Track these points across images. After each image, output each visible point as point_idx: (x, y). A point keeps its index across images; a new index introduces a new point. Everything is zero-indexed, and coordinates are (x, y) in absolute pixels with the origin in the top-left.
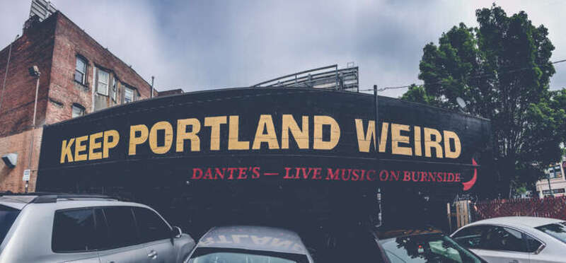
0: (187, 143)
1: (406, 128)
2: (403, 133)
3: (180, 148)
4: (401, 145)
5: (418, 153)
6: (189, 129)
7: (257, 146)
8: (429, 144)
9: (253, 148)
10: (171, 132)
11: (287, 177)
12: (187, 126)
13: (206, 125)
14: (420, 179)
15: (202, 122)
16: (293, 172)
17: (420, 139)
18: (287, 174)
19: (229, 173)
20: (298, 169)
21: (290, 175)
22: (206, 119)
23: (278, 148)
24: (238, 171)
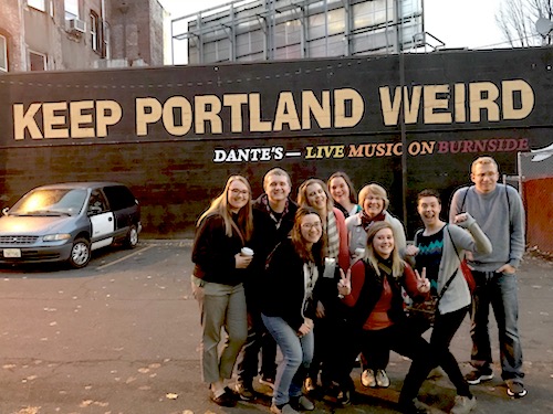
0: (207, 123)
1: (444, 89)
2: (439, 96)
3: (200, 129)
4: (436, 111)
5: (460, 117)
6: (208, 108)
7: (278, 127)
8: (477, 104)
9: (275, 129)
10: (190, 111)
11: (309, 156)
12: (206, 104)
13: (225, 104)
14: (462, 149)
15: (222, 100)
16: (315, 151)
17: (463, 100)
18: (309, 153)
19: (253, 155)
20: (320, 149)
21: (312, 154)
22: (226, 97)
23: (299, 128)
24: (262, 152)
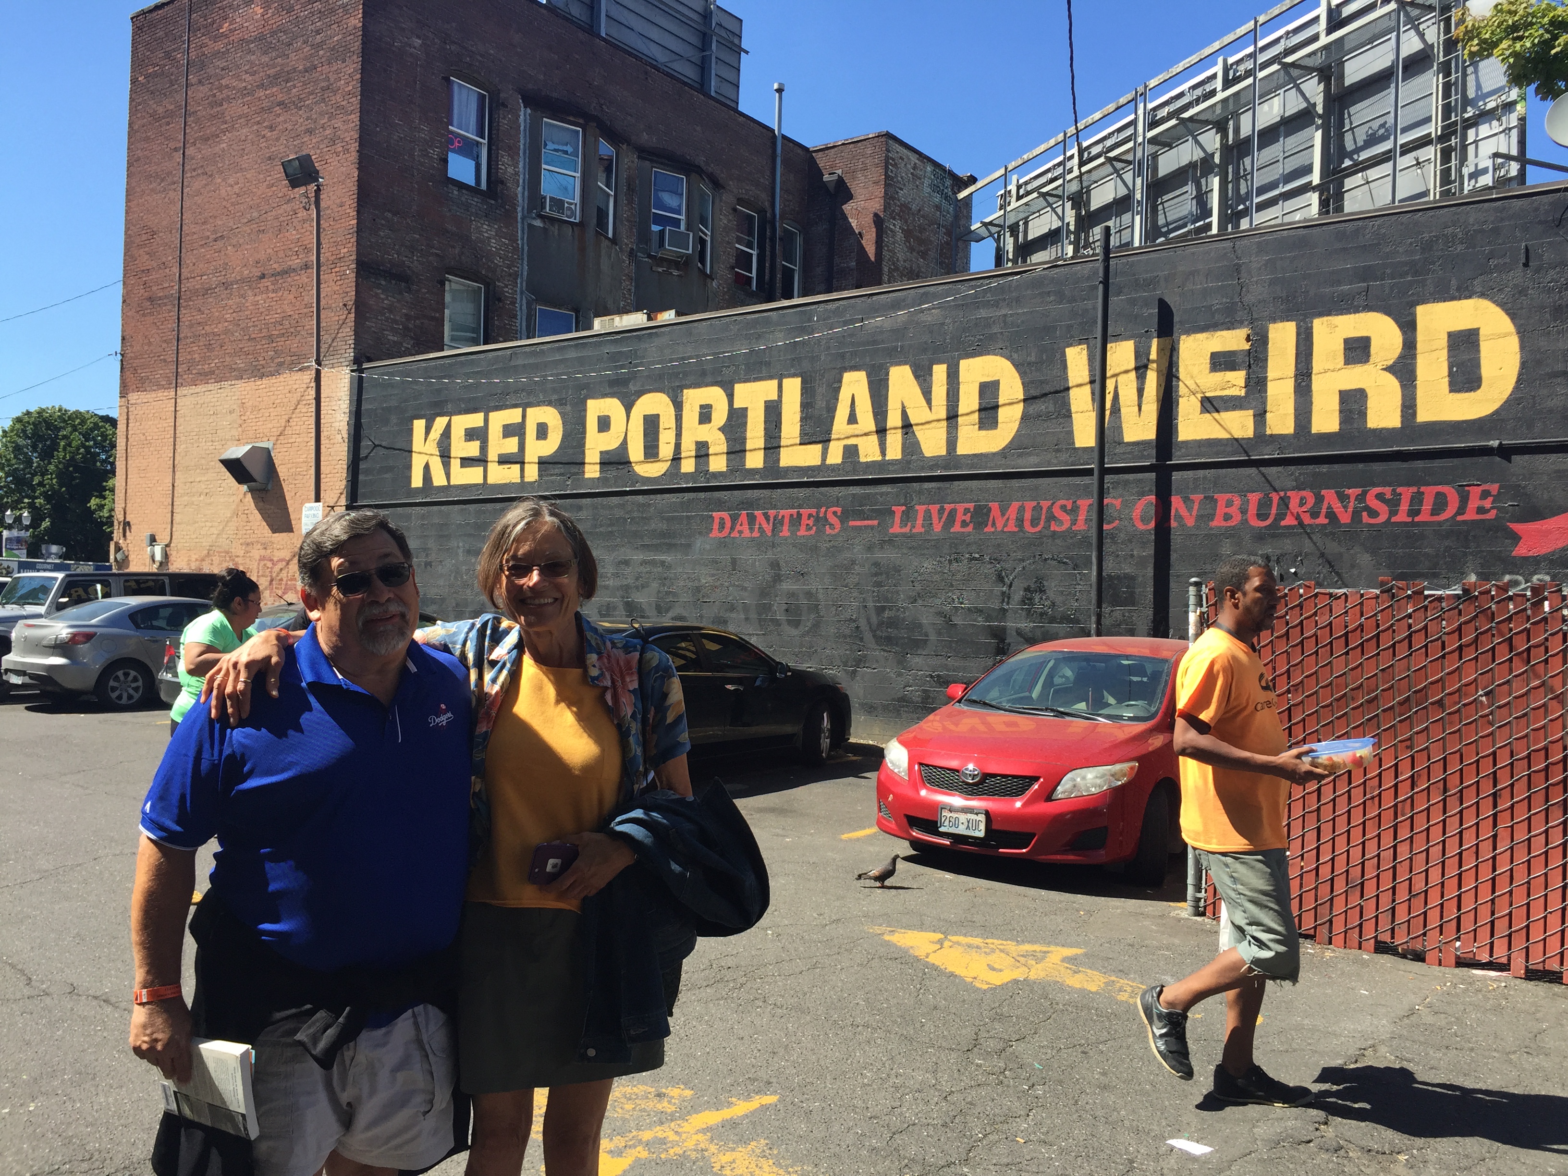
0: (702, 452)
1: (1235, 340)
2: (1221, 361)
3: (688, 466)
4: (1210, 405)
5: (1281, 423)
6: (705, 415)
7: (835, 456)
8: (1331, 382)
9: (828, 462)
10: (673, 424)
11: (896, 528)
12: (702, 407)
13: (737, 405)
14: (1281, 516)
15: (730, 396)
16: (908, 516)
17: (1291, 370)
18: (897, 519)
19: (782, 523)
20: (921, 509)
21: (904, 523)
22: (739, 388)
23: (880, 457)
24: (799, 515)
